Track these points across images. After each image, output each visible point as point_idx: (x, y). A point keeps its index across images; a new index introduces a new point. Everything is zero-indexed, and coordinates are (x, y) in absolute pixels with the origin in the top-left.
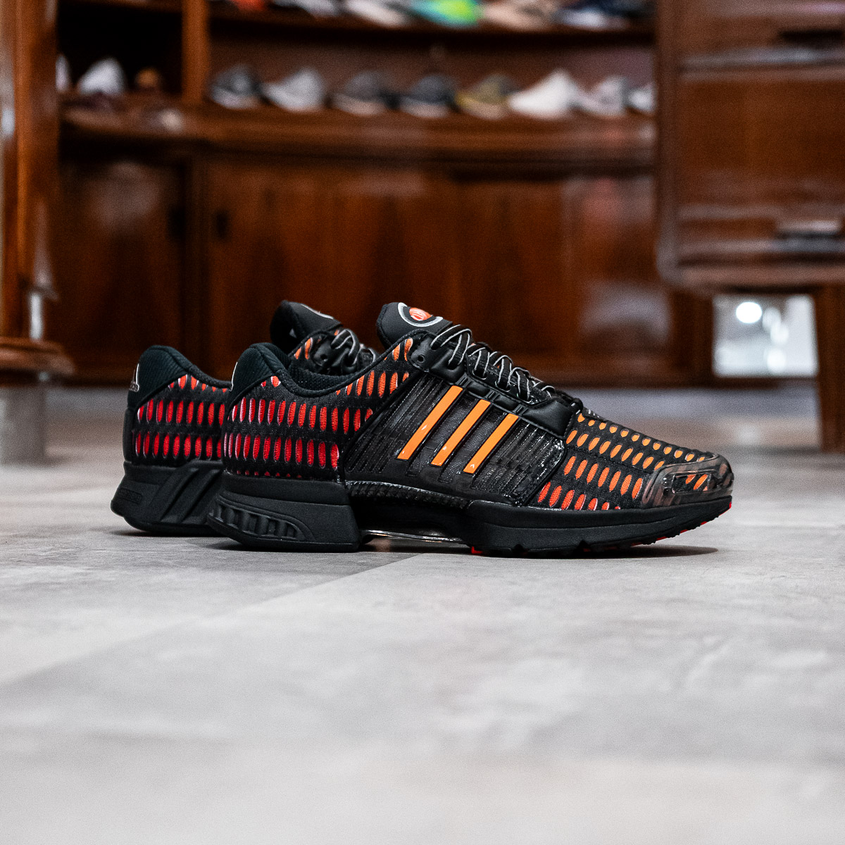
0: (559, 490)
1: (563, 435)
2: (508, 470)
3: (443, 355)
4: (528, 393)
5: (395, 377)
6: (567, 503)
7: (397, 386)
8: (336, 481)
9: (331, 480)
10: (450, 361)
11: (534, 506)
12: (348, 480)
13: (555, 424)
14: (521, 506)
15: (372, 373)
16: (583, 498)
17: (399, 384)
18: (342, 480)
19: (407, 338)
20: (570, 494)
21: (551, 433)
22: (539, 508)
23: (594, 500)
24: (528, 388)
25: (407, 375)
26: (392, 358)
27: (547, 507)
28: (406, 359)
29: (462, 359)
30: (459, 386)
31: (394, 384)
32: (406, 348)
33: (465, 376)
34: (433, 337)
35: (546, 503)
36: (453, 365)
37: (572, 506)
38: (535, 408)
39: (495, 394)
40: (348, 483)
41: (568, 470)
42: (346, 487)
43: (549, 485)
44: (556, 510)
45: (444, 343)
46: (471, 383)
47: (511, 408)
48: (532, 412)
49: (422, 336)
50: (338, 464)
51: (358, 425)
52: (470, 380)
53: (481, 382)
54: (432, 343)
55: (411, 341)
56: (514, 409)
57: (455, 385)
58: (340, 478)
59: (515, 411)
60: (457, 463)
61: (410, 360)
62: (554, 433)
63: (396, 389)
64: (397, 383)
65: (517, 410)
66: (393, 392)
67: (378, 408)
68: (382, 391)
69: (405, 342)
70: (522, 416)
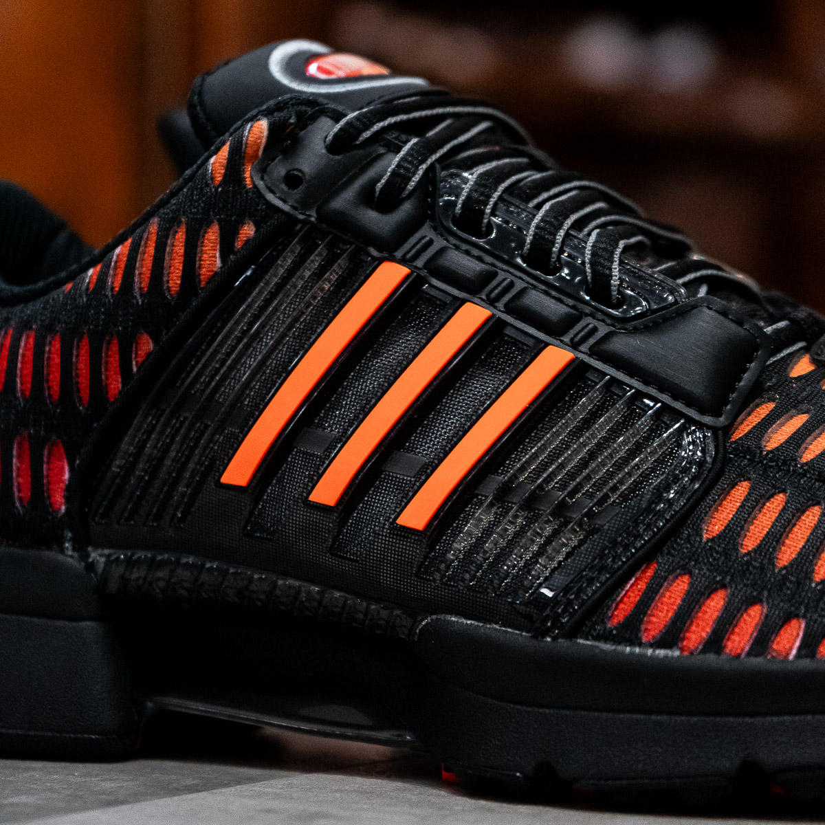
0: (679, 589)
1: (718, 414)
2: (530, 521)
3: (364, 170)
4: (615, 282)
5: (213, 235)
6: (699, 632)
7: (218, 262)
8: (62, 550)
9: (49, 548)
10: (379, 185)
11: (595, 638)
12: (96, 546)
13: (694, 379)
14: (555, 639)
15: (154, 226)
16: (753, 617)
17: (224, 258)
18: (81, 546)
19: (254, 119)
20: (715, 604)
21: (678, 405)
22: (607, 647)
23: (794, 623)
24: (616, 265)
25: (248, 230)
26: (206, 180)
27: (632, 644)
28: (248, 181)
29: (416, 178)
30: (403, 261)
31: (211, 259)
32: (250, 151)
33: (426, 232)
34: (337, 117)
35: (630, 631)
36: (387, 200)
37: (715, 643)
38: (636, 330)
39: (512, 285)
40: (97, 556)
41: (717, 524)
42: (91, 567)
43: (650, 573)
44: (661, 653)
45: (367, 134)
46: (442, 251)
47: (557, 329)
48: (623, 344)
49: (300, 116)
50: (68, 500)
51: (115, 384)
52: (439, 243)
53: (476, 252)
54: (331, 135)
55: (262, 126)
56: (565, 332)
57: (392, 259)
58: (74, 541)
59: (566, 339)
60: (381, 499)
61: (261, 184)
62: (689, 405)
63: (216, 273)
64: (218, 255)
65: (576, 335)
66: (210, 280)
67: (167, 333)
68: (174, 280)
69: (246, 133)
70: (590, 356)
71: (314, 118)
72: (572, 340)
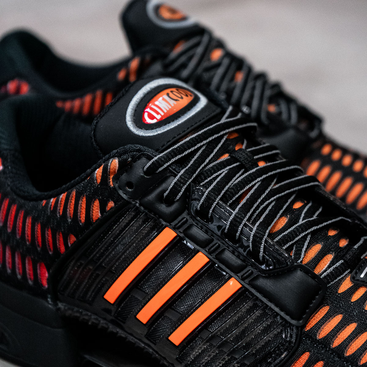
1: (298, 319)
3: (160, 184)
5: (97, 204)
7: (100, 215)
8: (47, 301)
9: (41, 299)
10: (165, 194)
12: (60, 302)
15: (74, 193)
17: (102, 213)
19: (114, 157)
21: (283, 315)
24: (262, 246)
25: (111, 204)
26: (93, 180)
28: (111, 183)
30: (174, 228)
31: (96, 213)
32: (110, 171)
33: (185, 215)
34: (149, 158)
36: (169, 201)
39: (219, 246)
42: (59, 309)
45: (161, 169)
46: (191, 226)
47: (236, 270)
48: (262, 282)
49: (133, 157)
50: (48, 284)
52: (190, 221)
53: (204, 228)
54: (146, 167)
55: (116, 162)
56: (239, 272)
57: (169, 227)
58: (52, 299)
59: (240, 275)
61: (116, 186)
63: (99, 219)
64: (99, 212)
65: (244, 274)
66: (96, 221)
67: (81, 236)
68: (82, 217)
69: (109, 164)
70: (248, 284)
71: (139, 158)
72: (242, 276)
